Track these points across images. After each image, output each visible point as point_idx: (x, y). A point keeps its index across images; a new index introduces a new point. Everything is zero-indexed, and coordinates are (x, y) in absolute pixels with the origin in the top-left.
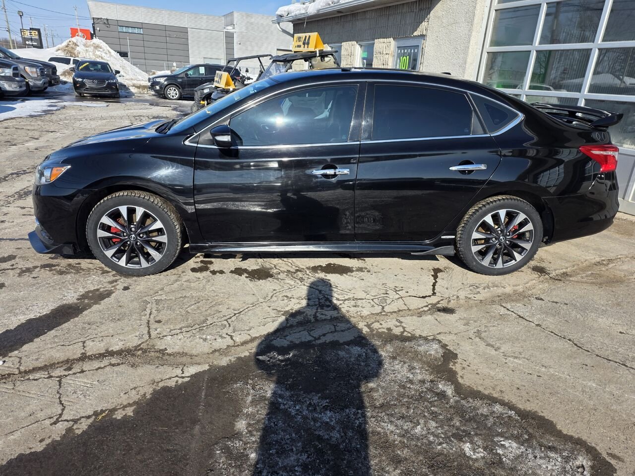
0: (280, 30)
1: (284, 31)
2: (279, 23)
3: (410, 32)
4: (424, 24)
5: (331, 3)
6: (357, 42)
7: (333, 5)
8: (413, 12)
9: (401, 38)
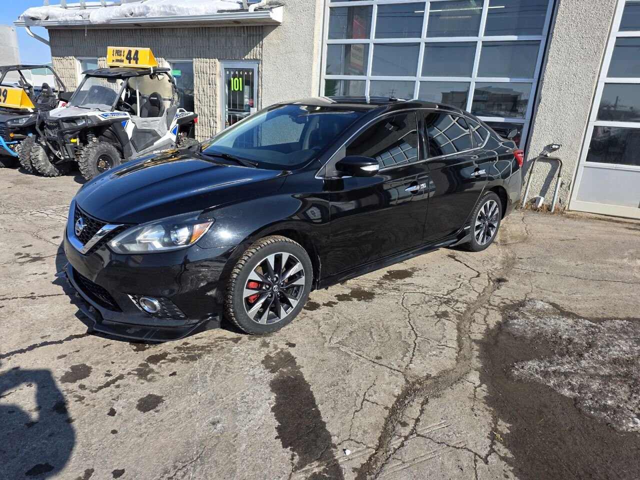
0: (31, 34)
1: (36, 37)
2: (28, 27)
3: (240, 54)
4: (257, 49)
5: (128, 14)
6: (165, 59)
7: (131, 17)
8: (241, 36)
9: (229, 59)
